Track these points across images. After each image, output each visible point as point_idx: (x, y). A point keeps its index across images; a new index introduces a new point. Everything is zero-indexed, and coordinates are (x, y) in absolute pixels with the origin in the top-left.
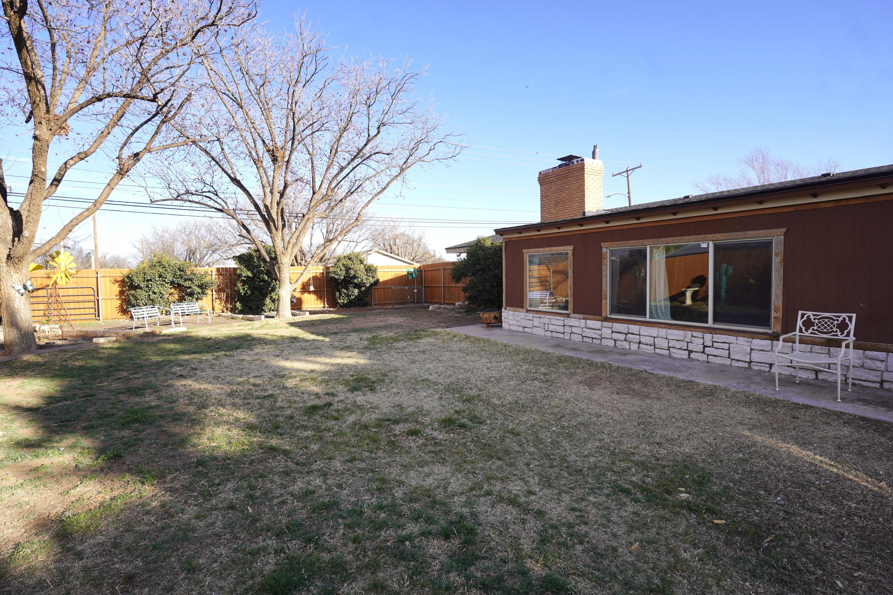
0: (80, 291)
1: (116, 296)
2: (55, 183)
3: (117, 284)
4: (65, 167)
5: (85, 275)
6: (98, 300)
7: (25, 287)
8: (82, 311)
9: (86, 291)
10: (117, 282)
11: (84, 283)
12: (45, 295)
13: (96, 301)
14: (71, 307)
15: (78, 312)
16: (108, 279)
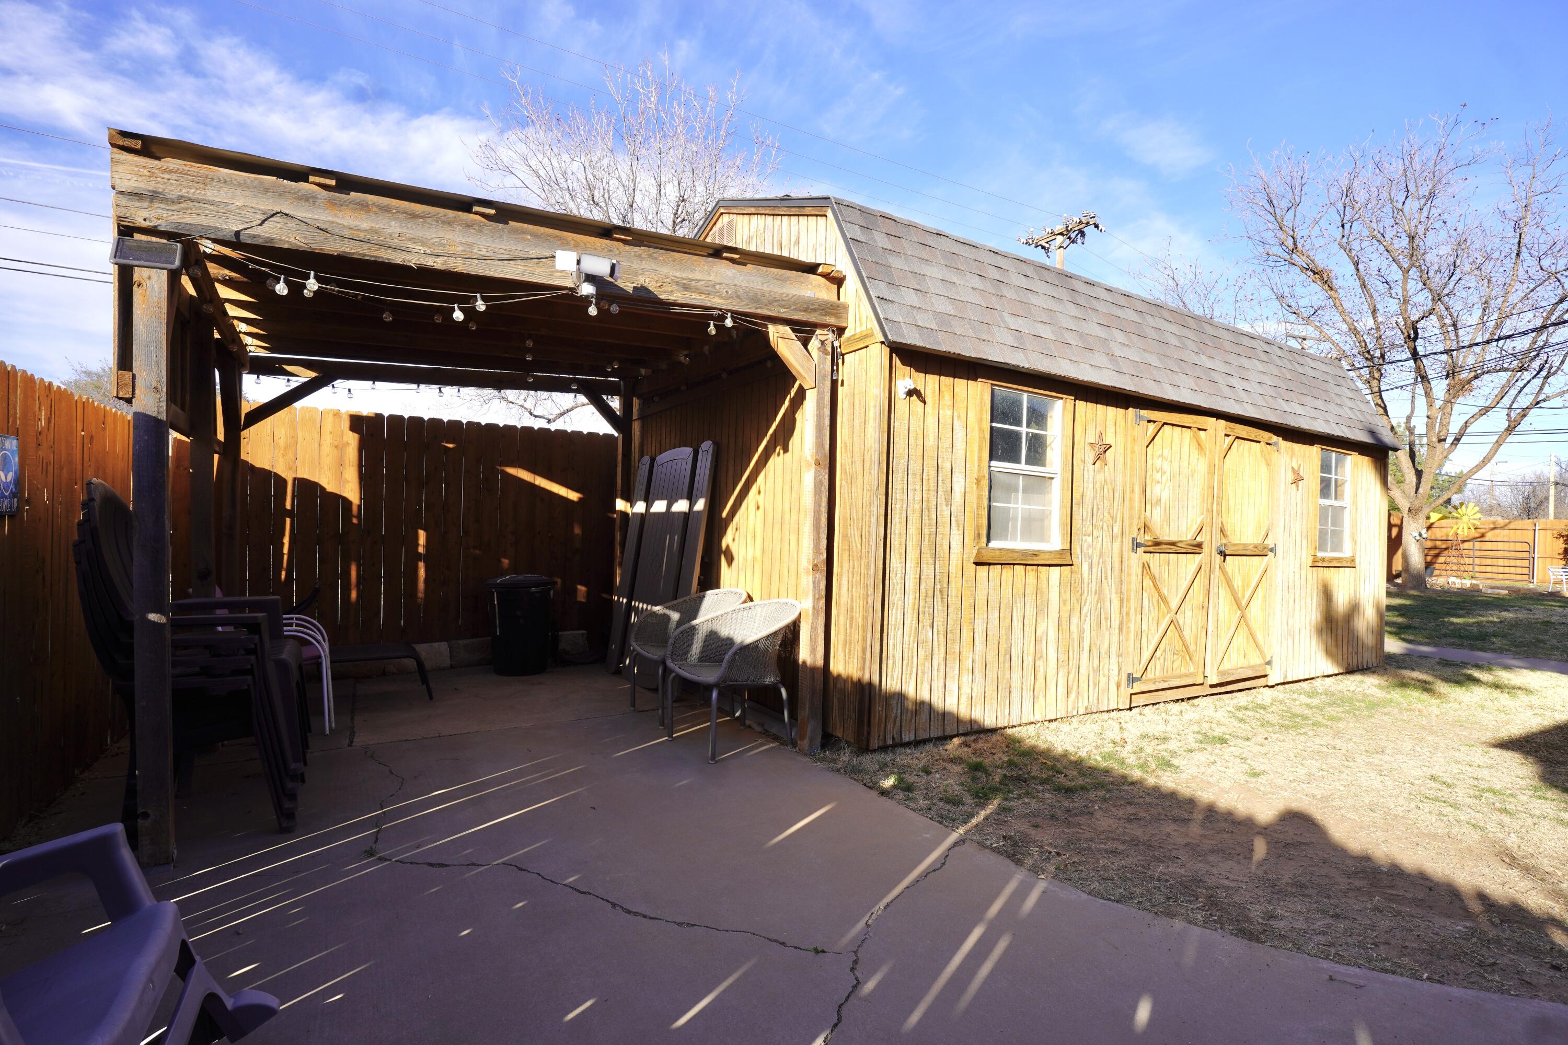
0: (1512, 546)
1: (1559, 554)
2: (1455, 442)
3: (1562, 540)
4: (1466, 425)
5: (1520, 527)
6: (1534, 558)
7: (1420, 535)
8: (1513, 570)
9: (1519, 547)
10: (1563, 536)
11: (1519, 536)
12: (1471, 548)
13: (1532, 560)
14: (1499, 564)
15: (1507, 570)
16: (1550, 533)
